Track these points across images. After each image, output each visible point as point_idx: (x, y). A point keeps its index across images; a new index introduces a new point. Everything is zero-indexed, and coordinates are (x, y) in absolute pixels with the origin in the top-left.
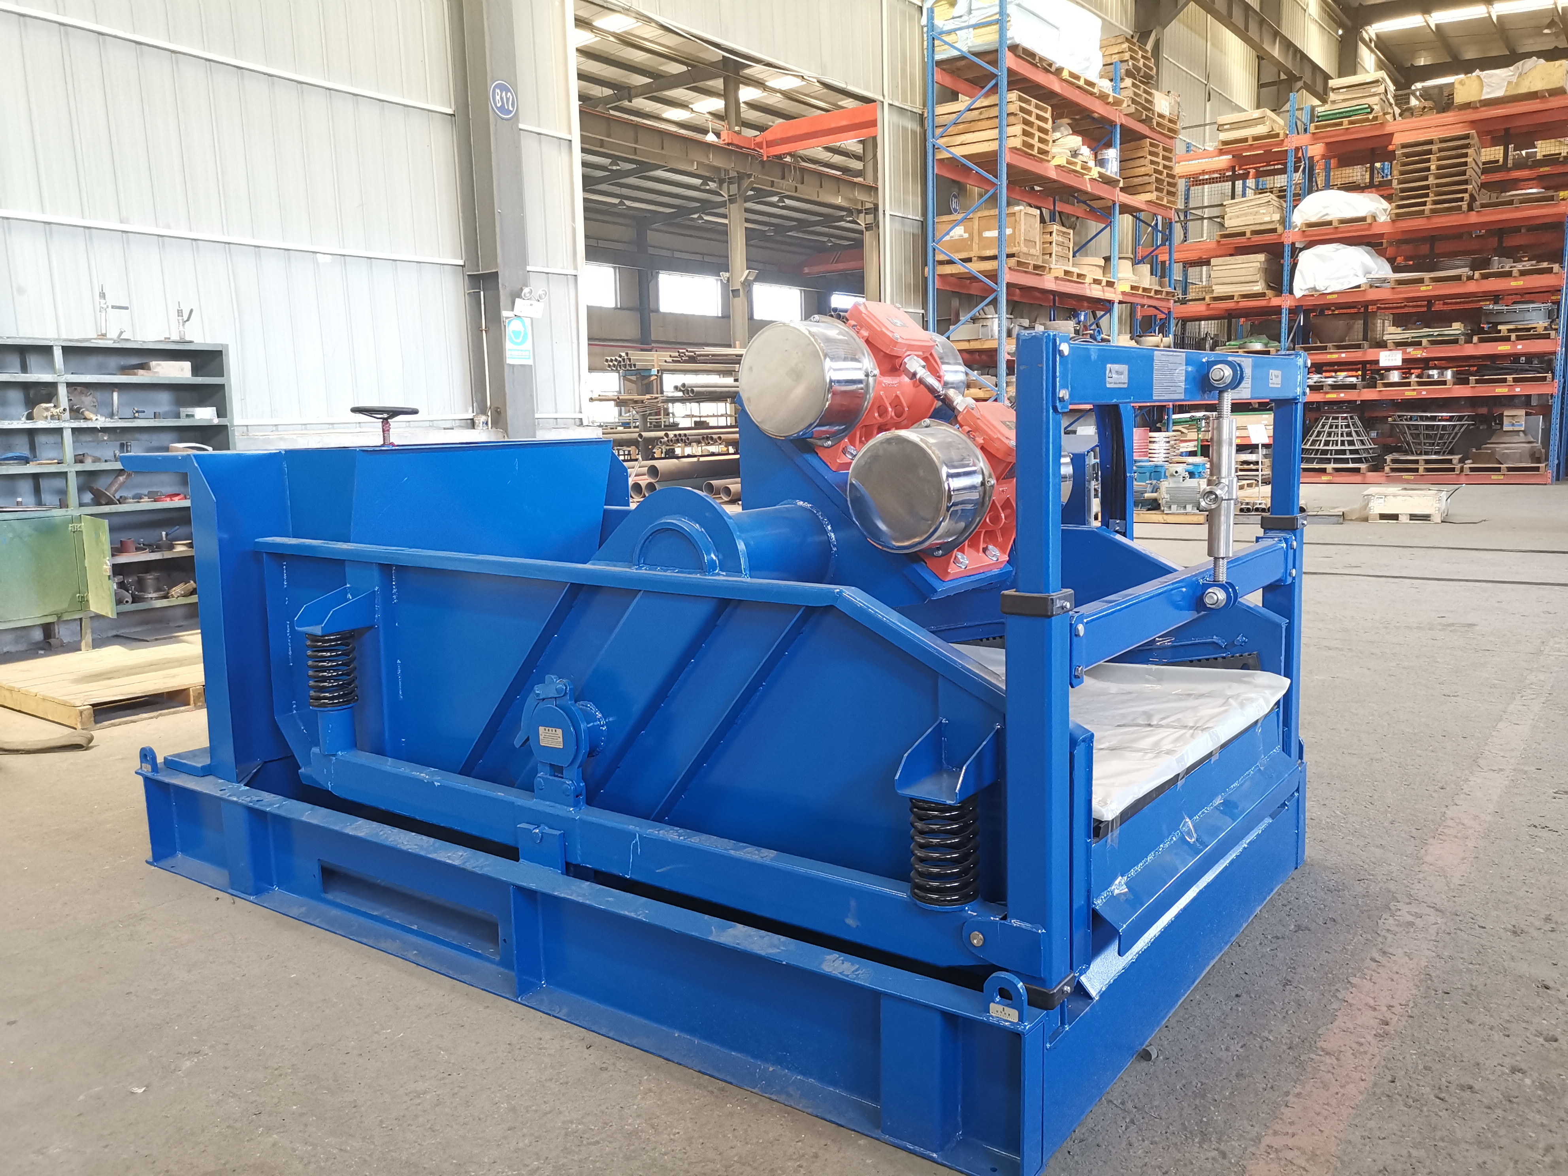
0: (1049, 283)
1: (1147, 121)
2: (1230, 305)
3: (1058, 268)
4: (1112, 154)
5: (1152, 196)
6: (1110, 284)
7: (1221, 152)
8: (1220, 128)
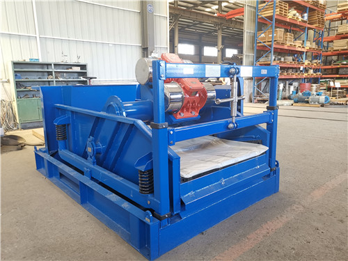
0: (286, 47)
1: (317, 6)
2: (338, 52)
3: (288, 44)
4: (306, 15)
5: (317, 25)
6: (303, 47)
7: (338, 13)
8: (338, 7)
